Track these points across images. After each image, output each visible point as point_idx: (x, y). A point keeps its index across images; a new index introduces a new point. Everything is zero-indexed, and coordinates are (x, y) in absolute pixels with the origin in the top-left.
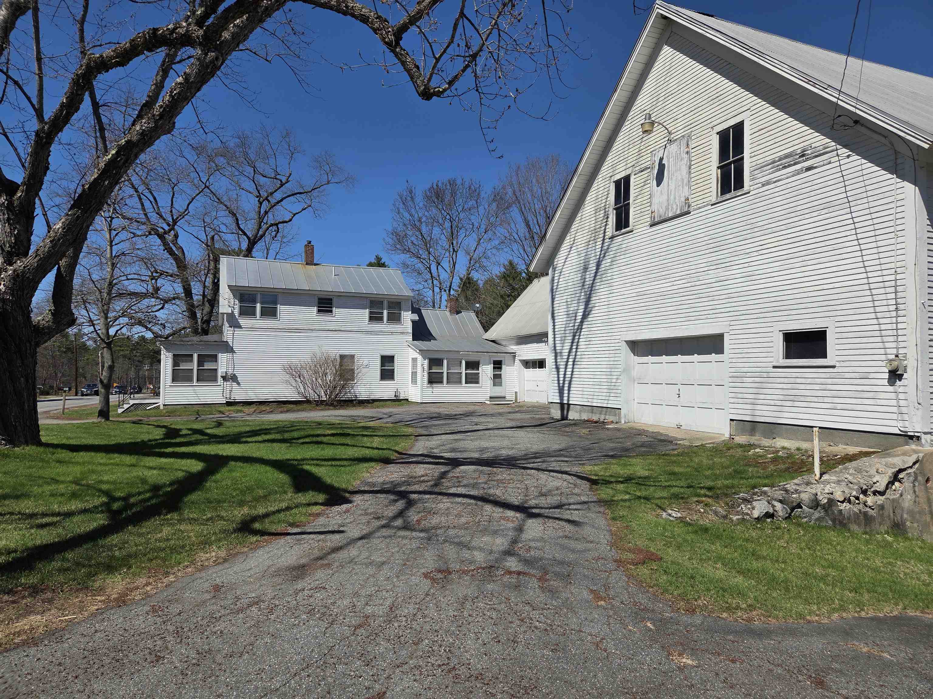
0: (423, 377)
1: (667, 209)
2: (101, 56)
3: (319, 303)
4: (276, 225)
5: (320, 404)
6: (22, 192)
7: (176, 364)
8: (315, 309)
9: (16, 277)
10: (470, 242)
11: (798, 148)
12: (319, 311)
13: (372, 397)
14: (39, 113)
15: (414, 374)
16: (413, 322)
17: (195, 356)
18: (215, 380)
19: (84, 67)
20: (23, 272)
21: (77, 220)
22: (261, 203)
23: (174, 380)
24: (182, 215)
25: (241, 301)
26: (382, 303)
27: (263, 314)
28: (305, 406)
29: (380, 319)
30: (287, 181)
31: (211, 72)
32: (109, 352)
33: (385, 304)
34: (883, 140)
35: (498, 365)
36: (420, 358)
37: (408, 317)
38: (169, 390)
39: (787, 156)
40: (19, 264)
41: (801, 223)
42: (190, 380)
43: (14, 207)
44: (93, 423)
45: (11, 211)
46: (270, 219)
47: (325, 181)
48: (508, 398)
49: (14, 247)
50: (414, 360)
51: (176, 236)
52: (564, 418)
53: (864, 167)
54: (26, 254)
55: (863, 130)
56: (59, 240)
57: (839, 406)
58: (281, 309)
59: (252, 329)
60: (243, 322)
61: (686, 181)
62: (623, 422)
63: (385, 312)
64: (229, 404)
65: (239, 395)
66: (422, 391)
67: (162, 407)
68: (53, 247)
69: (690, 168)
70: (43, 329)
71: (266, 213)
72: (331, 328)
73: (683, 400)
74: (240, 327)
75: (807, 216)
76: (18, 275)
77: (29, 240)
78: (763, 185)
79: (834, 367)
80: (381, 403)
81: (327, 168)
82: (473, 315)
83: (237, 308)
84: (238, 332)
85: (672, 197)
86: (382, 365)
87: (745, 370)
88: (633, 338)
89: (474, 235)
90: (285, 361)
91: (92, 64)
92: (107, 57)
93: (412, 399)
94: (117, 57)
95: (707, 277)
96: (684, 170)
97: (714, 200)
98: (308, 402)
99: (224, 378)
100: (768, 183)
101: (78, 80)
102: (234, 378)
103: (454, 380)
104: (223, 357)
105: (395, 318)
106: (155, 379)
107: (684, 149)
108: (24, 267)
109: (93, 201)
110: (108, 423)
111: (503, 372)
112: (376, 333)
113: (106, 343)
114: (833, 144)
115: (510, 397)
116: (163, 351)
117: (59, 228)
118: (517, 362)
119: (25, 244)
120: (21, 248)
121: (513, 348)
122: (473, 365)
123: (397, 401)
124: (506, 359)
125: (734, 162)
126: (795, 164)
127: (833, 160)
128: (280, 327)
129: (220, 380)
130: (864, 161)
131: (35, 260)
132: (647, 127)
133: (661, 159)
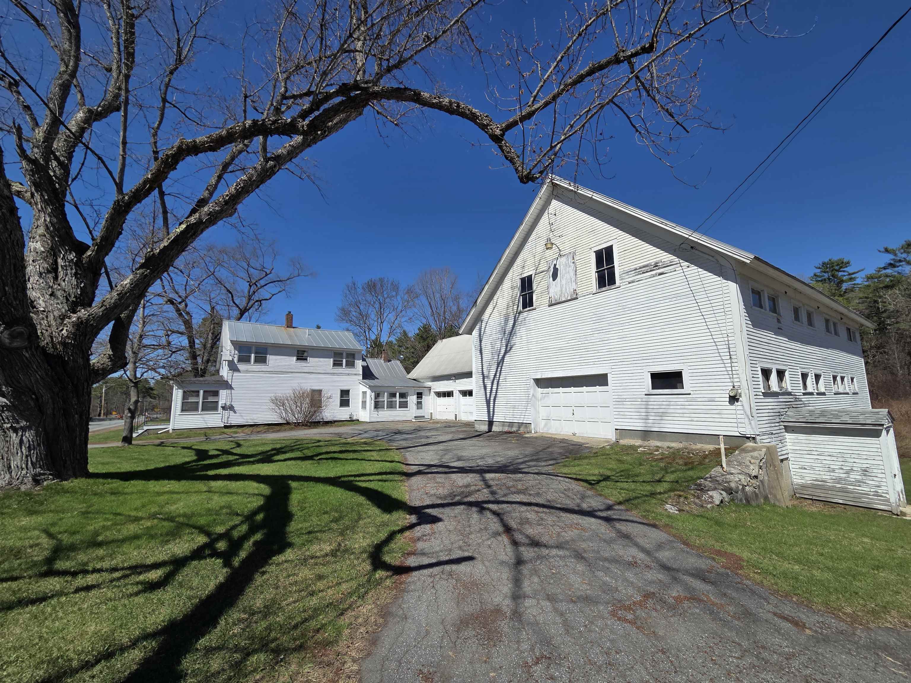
0: (370, 403)
1: (561, 296)
2: (195, 141)
3: (298, 353)
4: (260, 301)
5: (298, 425)
6: (93, 251)
7: (184, 398)
8: (295, 358)
9: (80, 325)
10: (392, 317)
11: (653, 262)
12: (298, 359)
13: (335, 419)
14: (119, 186)
15: (364, 403)
16: (363, 367)
17: (201, 392)
18: (215, 408)
19: (175, 149)
20: (87, 320)
21: (145, 278)
22: (250, 286)
23: (182, 410)
24: (193, 291)
25: (239, 352)
26: (342, 354)
27: (256, 361)
28: (287, 427)
29: (341, 365)
30: (271, 273)
31: (269, 175)
32: (136, 391)
33: (344, 355)
34: (711, 258)
35: (420, 395)
36: (369, 392)
37: (359, 364)
38: (177, 417)
39: (644, 266)
40: (83, 313)
41: (658, 306)
42: (196, 409)
43: (83, 264)
44: (118, 447)
45: (79, 267)
46: (256, 297)
47: (296, 274)
48: (426, 417)
49: (79, 298)
50: (364, 393)
51: (186, 305)
52: (490, 430)
53: (700, 273)
54: (90, 305)
55: (697, 252)
56: (126, 293)
57: (695, 419)
58: (271, 359)
59: (247, 371)
60: (241, 366)
61: (573, 279)
62: (533, 432)
63: (344, 361)
64: (226, 427)
65: (235, 419)
66: (370, 414)
67: (171, 431)
68: (119, 299)
69: (576, 271)
70: (98, 370)
71: (254, 292)
72: (305, 371)
73: (577, 416)
74: (238, 370)
75: (662, 302)
76: (82, 322)
77: (94, 293)
78: (629, 283)
79: (690, 394)
80: (340, 423)
81: (298, 266)
82: (398, 362)
83: (236, 356)
84: (236, 374)
85: (564, 289)
86: (342, 396)
87: (625, 397)
88: (539, 377)
89: (394, 313)
90: (272, 395)
91: (184, 146)
92: (200, 142)
93: (361, 419)
94: (210, 142)
95: (593, 338)
96: (572, 273)
97: (594, 291)
98: (288, 423)
99: (224, 408)
100: (633, 282)
101: (167, 159)
102: (231, 408)
103: (391, 406)
104: (223, 394)
105: (351, 364)
106: (168, 410)
107: (570, 259)
108: (89, 315)
109: (162, 264)
110: (130, 446)
111: (423, 400)
112: (338, 374)
113: (133, 382)
114: (677, 259)
115: (427, 416)
116: (175, 387)
117: (126, 284)
118: (432, 394)
119: (90, 295)
120: (86, 299)
121: (429, 384)
122: (403, 395)
123: (352, 421)
124: (425, 391)
125: (607, 269)
126: (651, 271)
127: (677, 269)
128: (269, 370)
129: (220, 409)
130: (700, 270)
131: (101, 310)
132: (549, 246)
133: (555, 265)
